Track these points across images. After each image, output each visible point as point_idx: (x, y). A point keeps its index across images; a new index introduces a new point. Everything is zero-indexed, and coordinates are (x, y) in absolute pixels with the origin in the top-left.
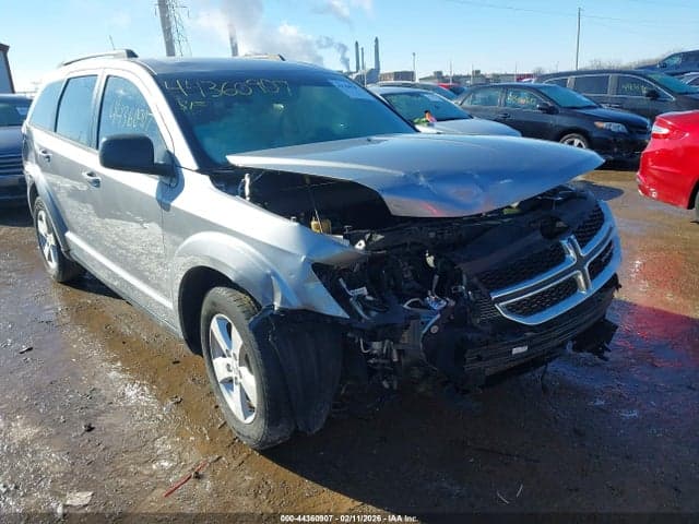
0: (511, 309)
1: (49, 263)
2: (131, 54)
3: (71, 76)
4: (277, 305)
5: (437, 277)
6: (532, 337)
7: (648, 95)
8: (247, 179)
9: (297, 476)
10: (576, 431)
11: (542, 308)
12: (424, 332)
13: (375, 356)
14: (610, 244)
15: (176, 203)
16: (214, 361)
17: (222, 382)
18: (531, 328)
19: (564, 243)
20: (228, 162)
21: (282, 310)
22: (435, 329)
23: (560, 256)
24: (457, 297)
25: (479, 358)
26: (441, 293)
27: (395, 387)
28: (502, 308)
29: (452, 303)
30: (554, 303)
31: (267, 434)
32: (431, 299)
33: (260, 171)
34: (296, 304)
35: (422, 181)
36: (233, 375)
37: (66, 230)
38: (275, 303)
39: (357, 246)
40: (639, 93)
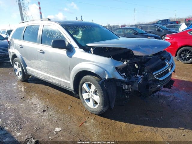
0: (157, 76)
1: (18, 76)
2: (49, 20)
3: (28, 25)
4: (106, 78)
5: (138, 70)
6: (161, 83)
7: (157, 30)
8: (92, 49)
9: (109, 120)
10: (168, 105)
11: (163, 76)
12: (139, 83)
13: (126, 89)
14: (173, 63)
15: (73, 56)
16: (83, 95)
17: (85, 100)
18: (161, 81)
19: (166, 61)
20: (87, 45)
21: (108, 79)
22: (141, 82)
23: (165, 65)
24: (144, 75)
25: (152, 88)
26: (140, 74)
27: (129, 97)
28: (156, 76)
29: (143, 76)
30: (165, 75)
31: (102, 110)
32: (138, 76)
33: (95, 47)
34: (111, 77)
35: (140, 47)
36: (90, 97)
37: (27, 66)
38: (106, 77)
39: (124, 63)
40: (155, 30)
